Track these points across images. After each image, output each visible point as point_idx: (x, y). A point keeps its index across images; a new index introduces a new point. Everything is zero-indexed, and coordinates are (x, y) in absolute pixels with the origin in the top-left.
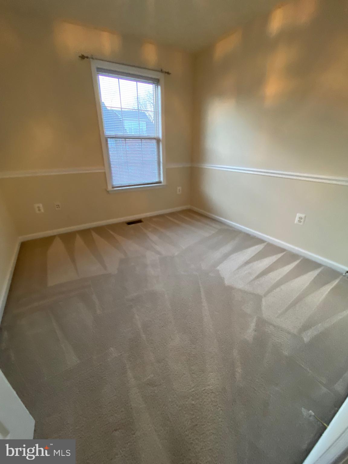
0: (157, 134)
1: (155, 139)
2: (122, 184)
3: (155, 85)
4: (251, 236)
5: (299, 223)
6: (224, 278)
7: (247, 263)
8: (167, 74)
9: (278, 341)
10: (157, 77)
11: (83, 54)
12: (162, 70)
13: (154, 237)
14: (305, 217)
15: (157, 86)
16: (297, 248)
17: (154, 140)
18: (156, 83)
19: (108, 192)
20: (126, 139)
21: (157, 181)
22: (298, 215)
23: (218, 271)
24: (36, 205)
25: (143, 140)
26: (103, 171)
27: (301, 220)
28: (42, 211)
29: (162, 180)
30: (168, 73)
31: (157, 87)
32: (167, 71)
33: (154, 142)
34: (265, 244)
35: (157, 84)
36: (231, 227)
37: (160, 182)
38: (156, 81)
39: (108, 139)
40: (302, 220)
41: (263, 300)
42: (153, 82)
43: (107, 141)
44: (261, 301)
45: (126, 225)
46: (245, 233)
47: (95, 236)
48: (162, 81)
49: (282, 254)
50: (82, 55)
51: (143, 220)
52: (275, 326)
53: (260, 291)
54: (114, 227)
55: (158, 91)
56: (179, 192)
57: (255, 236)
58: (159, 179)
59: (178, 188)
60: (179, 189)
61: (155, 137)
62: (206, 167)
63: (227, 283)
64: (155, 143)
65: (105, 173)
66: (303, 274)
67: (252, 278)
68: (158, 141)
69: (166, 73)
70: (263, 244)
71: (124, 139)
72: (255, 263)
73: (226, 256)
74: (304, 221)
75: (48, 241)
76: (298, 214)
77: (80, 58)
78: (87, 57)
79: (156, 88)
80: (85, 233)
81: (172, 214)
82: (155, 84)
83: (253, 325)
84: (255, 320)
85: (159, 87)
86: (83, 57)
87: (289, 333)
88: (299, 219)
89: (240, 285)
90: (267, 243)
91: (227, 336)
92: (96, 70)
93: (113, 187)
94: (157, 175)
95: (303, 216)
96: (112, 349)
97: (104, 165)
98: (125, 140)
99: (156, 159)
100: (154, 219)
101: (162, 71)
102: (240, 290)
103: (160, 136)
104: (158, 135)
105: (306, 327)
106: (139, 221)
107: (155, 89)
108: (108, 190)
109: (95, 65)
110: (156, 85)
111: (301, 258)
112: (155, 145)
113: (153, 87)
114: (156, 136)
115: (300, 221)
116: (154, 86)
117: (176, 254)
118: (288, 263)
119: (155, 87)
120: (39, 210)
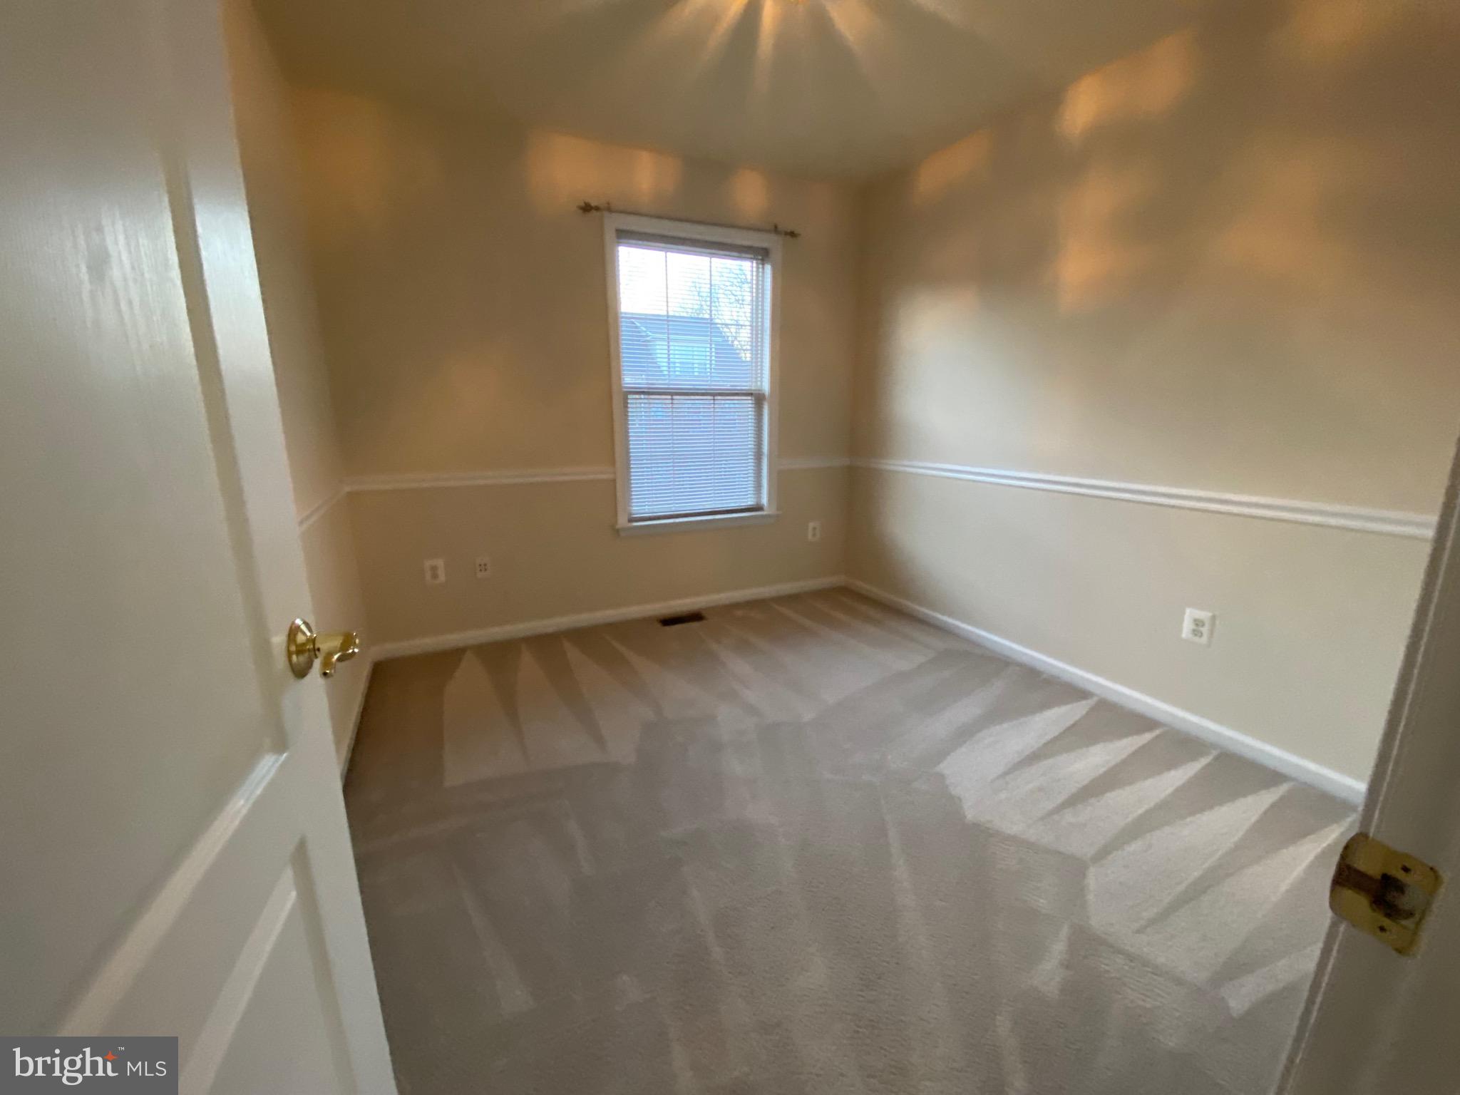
0: (756, 382)
1: (751, 394)
2: (655, 510)
3: (757, 263)
4: (1044, 676)
5: (1196, 639)
6: (960, 799)
7: (1034, 757)
8: (788, 237)
9: (1141, 1003)
10: (765, 245)
11: (588, 200)
12: (776, 227)
13: (739, 666)
14: (1214, 618)
15: (763, 264)
16: (1194, 719)
17: (749, 398)
18: (760, 257)
19: (617, 532)
20: (675, 397)
21: (749, 503)
22: (1190, 614)
23: (942, 777)
24: (428, 564)
25: (719, 398)
26: (611, 476)
27: (1201, 629)
28: (442, 578)
29: (765, 501)
30: (792, 234)
31: (763, 268)
32: (790, 228)
33: (748, 403)
34: (1090, 702)
35: (762, 260)
36: (978, 645)
37: (758, 508)
38: (761, 255)
39: (630, 396)
40: (1205, 630)
41: (1092, 872)
42: (752, 256)
43: (626, 399)
44: (1084, 876)
45: (659, 625)
46: (1021, 665)
47: (573, 653)
48: (777, 254)
49: (1148, 737)
50: (585, 203)
51: (704, 613)
52: (1130, 958)
53: (1080, 846)
54: (624, 630)
55: (763, 277)
56: (814, 535)
57: (1059, 678)
58: (755, 500)
59: (811, 525)
60: (814, 529)
61: (751, 390)
62: (892, 468)
63: (970, 814)
64: (750, 405)
65: (614, 481)
66: (1221, 803)
67: (1050, 805)
68: (759, 399)
69: (786, 234)
70: (1084, 702)
71: (670, 397)
72: (1062, 759)
73: (965, 734)
74: (1212, 632)
75: (447, 660)
76: (1188, 611)
77: (580, 211)
78: (597, 209)
79: (761, 270)
80: (545, 644)
81: (792, 599)
82: (757, 259)
83: (1058, 948)
84: (1065, 931)
85: (768, 268)
86: (587, 208)
87: (1179, 982)
88: (1194, 627)
89: (1013, 825)
90: (1095, 699)
91: (976, 974)
92: (614, 235)
93: (631, 520)
94: (751, 489)
95: (1204, 615)
96: (625, 977)
97: (613, 463)
98: (672, 399)
99: (750, 446)
100: (739, 613)
101: (776, 230)
102: (1013, 839)
103: (766, 386)
104: (759, 383)
105: (1235, 967)
106: (696, 617)
107: (758, 272)
108: (618, 526)
109: (612, 223)
110: (759, 262)
111: (1215, 753)
112: (750, 409)
113: (752, 267)
114: (753, 388)
115: (1196, 633)
116: (755, 265)
117: (808, 716)
118: (1171, 765)
119: (758, 268)
120: (435, 576)
